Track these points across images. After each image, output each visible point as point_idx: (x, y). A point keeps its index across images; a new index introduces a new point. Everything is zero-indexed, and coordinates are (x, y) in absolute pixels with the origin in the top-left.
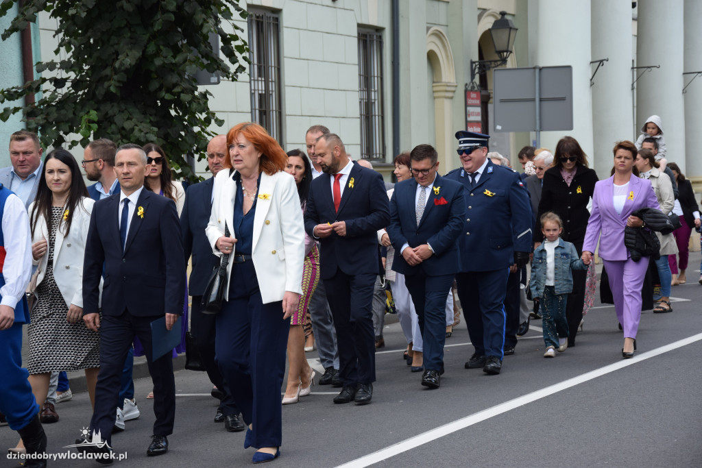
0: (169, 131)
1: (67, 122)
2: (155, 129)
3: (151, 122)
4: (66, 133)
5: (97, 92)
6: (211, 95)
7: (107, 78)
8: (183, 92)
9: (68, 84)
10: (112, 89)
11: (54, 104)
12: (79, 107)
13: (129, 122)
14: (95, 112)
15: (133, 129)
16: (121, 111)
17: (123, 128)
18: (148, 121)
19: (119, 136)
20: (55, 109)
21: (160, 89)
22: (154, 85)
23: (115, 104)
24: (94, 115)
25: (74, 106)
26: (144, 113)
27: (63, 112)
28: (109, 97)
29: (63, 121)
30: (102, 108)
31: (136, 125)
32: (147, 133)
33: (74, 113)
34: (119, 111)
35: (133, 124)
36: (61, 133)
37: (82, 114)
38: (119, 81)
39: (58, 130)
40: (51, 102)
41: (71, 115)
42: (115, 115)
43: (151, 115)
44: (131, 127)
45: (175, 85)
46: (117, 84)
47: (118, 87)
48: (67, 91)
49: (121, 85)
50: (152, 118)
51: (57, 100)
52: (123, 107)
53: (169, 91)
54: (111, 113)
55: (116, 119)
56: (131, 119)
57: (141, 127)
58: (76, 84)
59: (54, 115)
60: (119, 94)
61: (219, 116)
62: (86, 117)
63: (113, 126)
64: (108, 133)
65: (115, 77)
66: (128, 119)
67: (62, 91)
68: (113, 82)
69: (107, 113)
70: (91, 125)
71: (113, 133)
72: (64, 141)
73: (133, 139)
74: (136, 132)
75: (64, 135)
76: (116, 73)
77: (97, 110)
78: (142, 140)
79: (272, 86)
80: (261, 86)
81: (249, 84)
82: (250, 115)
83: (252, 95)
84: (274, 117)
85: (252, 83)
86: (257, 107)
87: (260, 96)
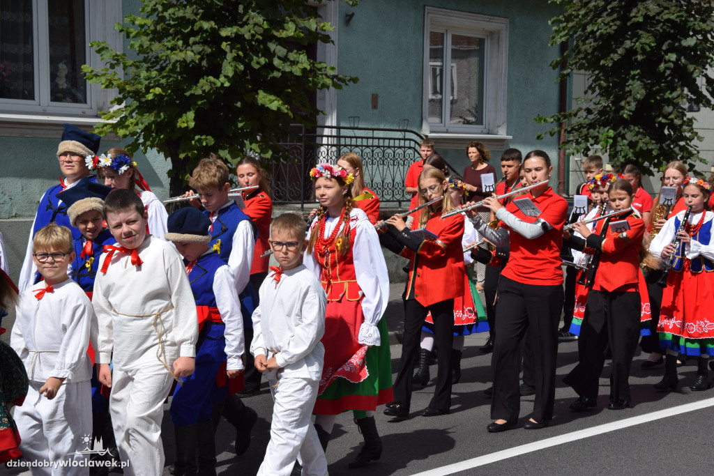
1: (594, 137)
3: (651, 137)
4: (592, 145)
6: (696, 119)
7: (623, 108)
8: (675, 118)
9: (596, 112)
10: (625, 116)
11: (585, 125)
14: (612, 131)
15: (637, 142)
17: (631, 142)
18: (649, 136)
21: (659, 117)
23: (627, 126)
24: (611, 133)
27: (591, 130)
28: (623, 122)
29: (591, 137)
30: (618, 129)
31: (640, 139)
33: (599, 132)
34: (629, 130)
36: (589, 144)
37: (603, 132)
38: (630, 111)
39: (587, 142)
40: (583, 124)
41: (596, 133)
42: (626, 133)
43: (651, 134)
44: (637, 140)
45: (670, 114)
46: (629, 113)
47: (629, 115)
48: (594, 117)
49: (631, 114)
51: (587, 122)
52: (632, 128)
53: (665, 117)
54: (623, 132)
55: (627, 136)
56: (637, 136)
57: (644, 141)
58: (600, 113)
59: (585, 133)
60: (629, 119)
61: (701, 134)
62: (605, 134)
63: (624, 141)
65: (628, 108)
66: (635, 136)
67: (591, 117)
68: (626, 111)
69: (620, 132)
70: (609, 140)
71: (624, 145)
72: (589, 150)
73: (638, 149)
74: (641, 145)
75: (590, 147)
76: (629, 105)
77: (615, 130)
78: (645, 148)
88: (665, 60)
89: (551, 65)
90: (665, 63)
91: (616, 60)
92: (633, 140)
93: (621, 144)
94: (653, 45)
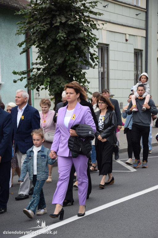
1: (41, 82)
4: (40, 85)
5: (50, 72)
7: (53, 67)
8: (77, 72)
9: (41, 70)
10: (54, 71)
12: (44, 77)
14: (49, 79)
15: (61, 84)
17: (58, 84)
18: (66, 82)
19: (56, 86)
20: (37, 78)
21: (69, 71)
22: (67, 70)
23: (56, 76)
24: (49, 80)
25: (43, 77)
26: (65, 79)
27: (40, 79)
28: (54, 74)
29: (39, 82)
30: (52, 77)
31: (62, 82)
33: (43, 79)
36: (39, 85)
39: (38, 84)
40: (36, 75)
41: (42, 80)
45: (74, 70)
47: (56, 70)
48: (41, 72)
49: (57, 70)
50: (67, 81)
51: (38, 75)
52: (58, 77)
53: (72, 72)
54: (54, 79)
55: (56, 81)
58: (44, 70)
59: (37, 80)
60: (56, 73)
61: (89, 80)
62: (46, 80)
63: (55, 83)
64: (53, 86)
65: (55, 67)
66: (60, 81)
67: (39, 72)
68: (54, 69)
69: (53, 79)
70: (48, 83)
71: (55, 85)
72: (39, 88)
73: (60, 87)
74: (61, 85)
75: (39, 86)
76: (56, 66)
79: (106, 70)
80: (102, 70)
81: (98, 69)
82: (98, 79)
83: (99, 72)
84: (106, 79)
85: (99, 68)
86: (101, 76)
87: (102, 73)
88: (71, 44)
89: (18, 45)
90: (71, 46)
91: (48, 44)
92: (59, 83)
93: (54, 85)
94: (65, 36)
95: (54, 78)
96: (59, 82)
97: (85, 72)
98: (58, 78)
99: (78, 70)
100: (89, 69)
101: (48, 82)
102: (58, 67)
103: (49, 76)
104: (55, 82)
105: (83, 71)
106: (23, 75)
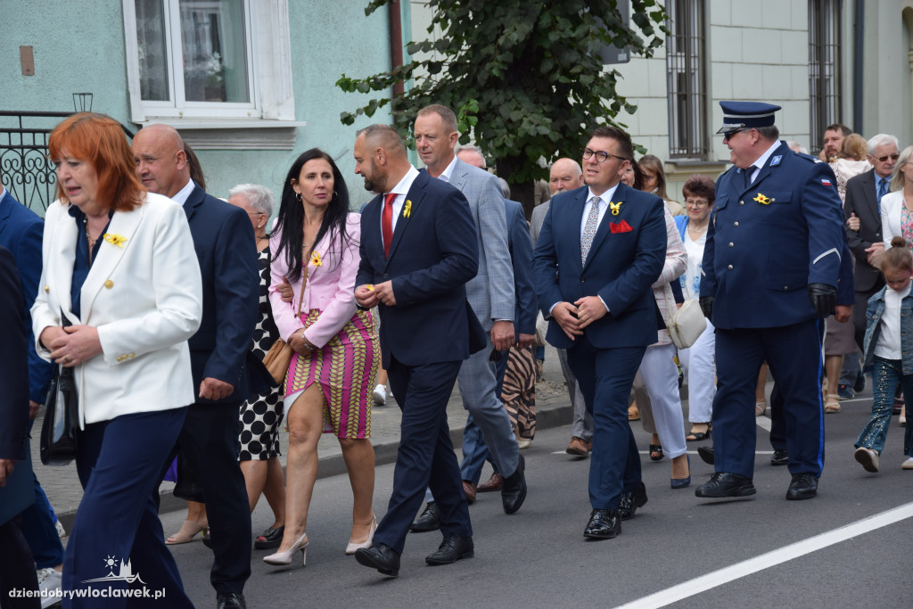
0: (567, 123)
2: (549, 120)
3: (544, 112)
5: (479, 77)
6: (619, 75)
7: (489, 58)
8: (583, 73)
9: (445, 68)
10: (495, 72)
11: (428, 93)
12: (457, 97)
13: (516, 112)
14: (476, 102)
15: (521, 121)
16: (508, 100)
17: (510, 121)
18: (541, 111)
19: (505, 131)
20: (429, 99)
21: (553, 71)
22: (547, 66)
23: (501, 91)
24: (474, 105)
25: (451, 95)
26: (536, 102)
28: (493, 83)
30: (485, 97)
31: (526, 116)
32: (538, 125)
34: (506, 100)
35: (522, 115)
37: (460, 104)
38: (503, 63)
40: (425, 91)
42: (500, 105)
43: (544, 104)
44: (520, 118)
45: (573, 65)
46: (502, 67)
47: (502, 70)
48: (443, 77)
49: (506, 68)
50: (545, 108)
51: (432, 88)
52: (510, 95)
53: (565, 72)
54: (495, 102)
55: (502, 110)
56: (520, 109)
57: (531, 118)
58: (454, 68)
60: (502, 78)
61: (631, 102)
62: (464, 108)
63: (498, 119)
64: (493, 128)
65: (499, 58)
66: (516, 109)
67: (438, 77)
68: (496, 64)
69: (490, 103)
70: (470, 118)
71: (498, 128)
73: (521, 134)
74: (525, 125)
76: (502, 53)
77: (479, 99)
78: (533, 133)
79: (695, 64)
80: (680, 64)
81: (665, 61)
82: (666, 100)
83: (669, 75)
84: (696, 101)
85: (670, 59)
86: (675, 90)
87: (680, 75)
92: (513, 118)
93: (493, 126)
95: (496, 98)
96: (515, 116)
97: (614, 72)
98: (510, 100)
99: (586, 64)
100: (628, 61)
101: (470, 113)
102: (508, 57)
103: (473, 90)
104: (497, 114)
105: (607, 68)
106: (375, 89)
